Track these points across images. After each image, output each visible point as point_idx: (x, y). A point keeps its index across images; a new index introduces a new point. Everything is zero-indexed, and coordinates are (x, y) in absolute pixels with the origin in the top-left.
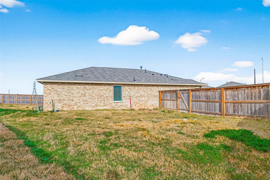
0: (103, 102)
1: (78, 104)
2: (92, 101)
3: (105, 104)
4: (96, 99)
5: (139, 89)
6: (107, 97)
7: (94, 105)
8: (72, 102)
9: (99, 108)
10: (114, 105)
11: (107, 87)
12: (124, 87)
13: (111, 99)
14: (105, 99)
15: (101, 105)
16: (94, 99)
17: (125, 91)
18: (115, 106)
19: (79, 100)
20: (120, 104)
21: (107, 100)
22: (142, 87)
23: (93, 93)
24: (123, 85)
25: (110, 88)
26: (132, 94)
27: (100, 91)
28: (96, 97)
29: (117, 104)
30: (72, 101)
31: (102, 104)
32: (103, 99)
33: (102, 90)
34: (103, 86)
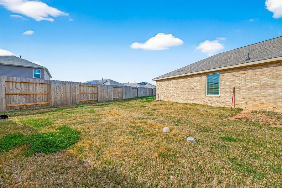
0: (193, 96)
1: (173, 96)
2: (183, 94)
3: (195, 98)
4: (187, 92)
5: (257, 73)
6: (198, 89)
7: (184, 98)
8: (169, 95)
9: (189, 102)
10: (206, 99)
11: (199, 78)
12: (223, 74)
13: (203, 92)
14: (196, 92)
15: (191, 99)
16: (185, 92)
17: (225, 81)
18: (208, 101)
19: (174, 93)
20: (215, 99)
21: (198, 93)
22: (269, 69)
23: (184, 86)
24: (222, 72)
25: (202, 79)
26: (238, 83)
27: (190, 83)
28: (187, 90)
29: (211, 98)
30: (170, 93)
31: (193, 98)
32: (194, 92)
33: (193, 82)
34: (194, 78)
